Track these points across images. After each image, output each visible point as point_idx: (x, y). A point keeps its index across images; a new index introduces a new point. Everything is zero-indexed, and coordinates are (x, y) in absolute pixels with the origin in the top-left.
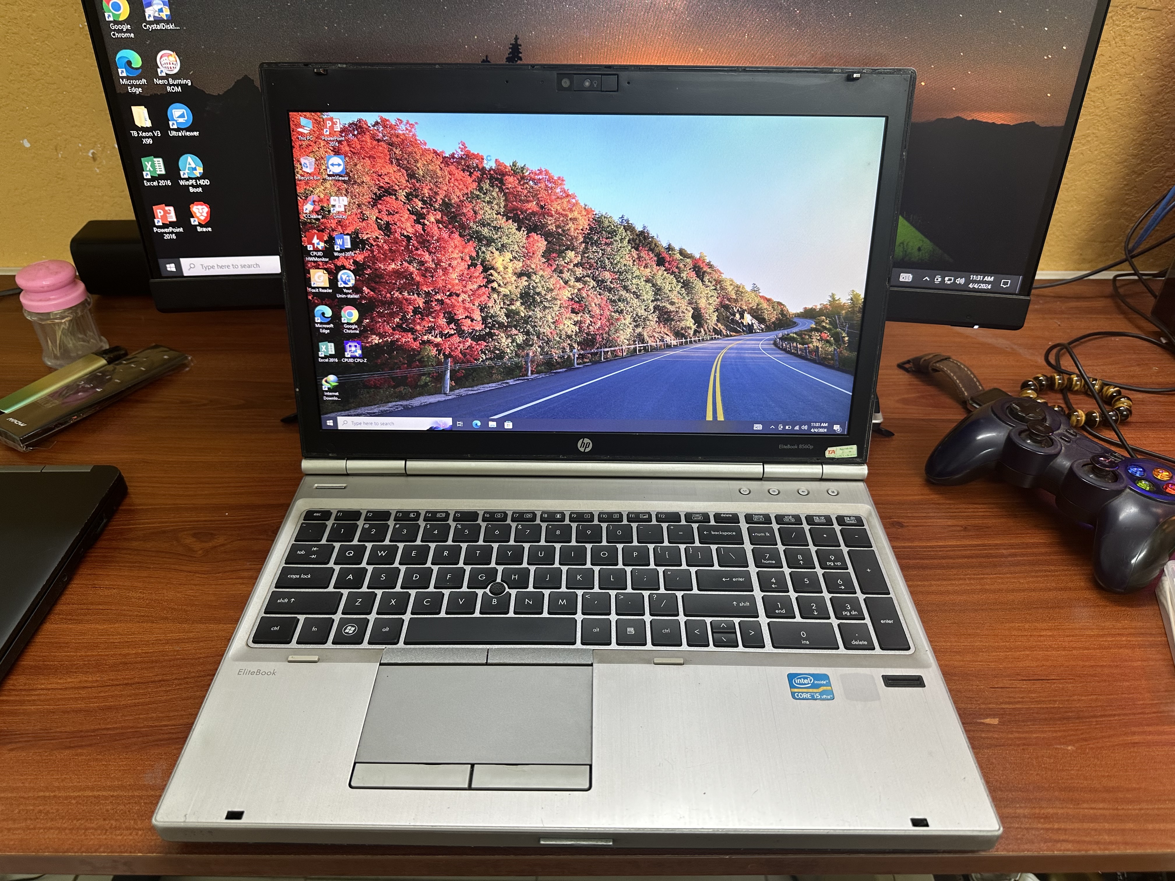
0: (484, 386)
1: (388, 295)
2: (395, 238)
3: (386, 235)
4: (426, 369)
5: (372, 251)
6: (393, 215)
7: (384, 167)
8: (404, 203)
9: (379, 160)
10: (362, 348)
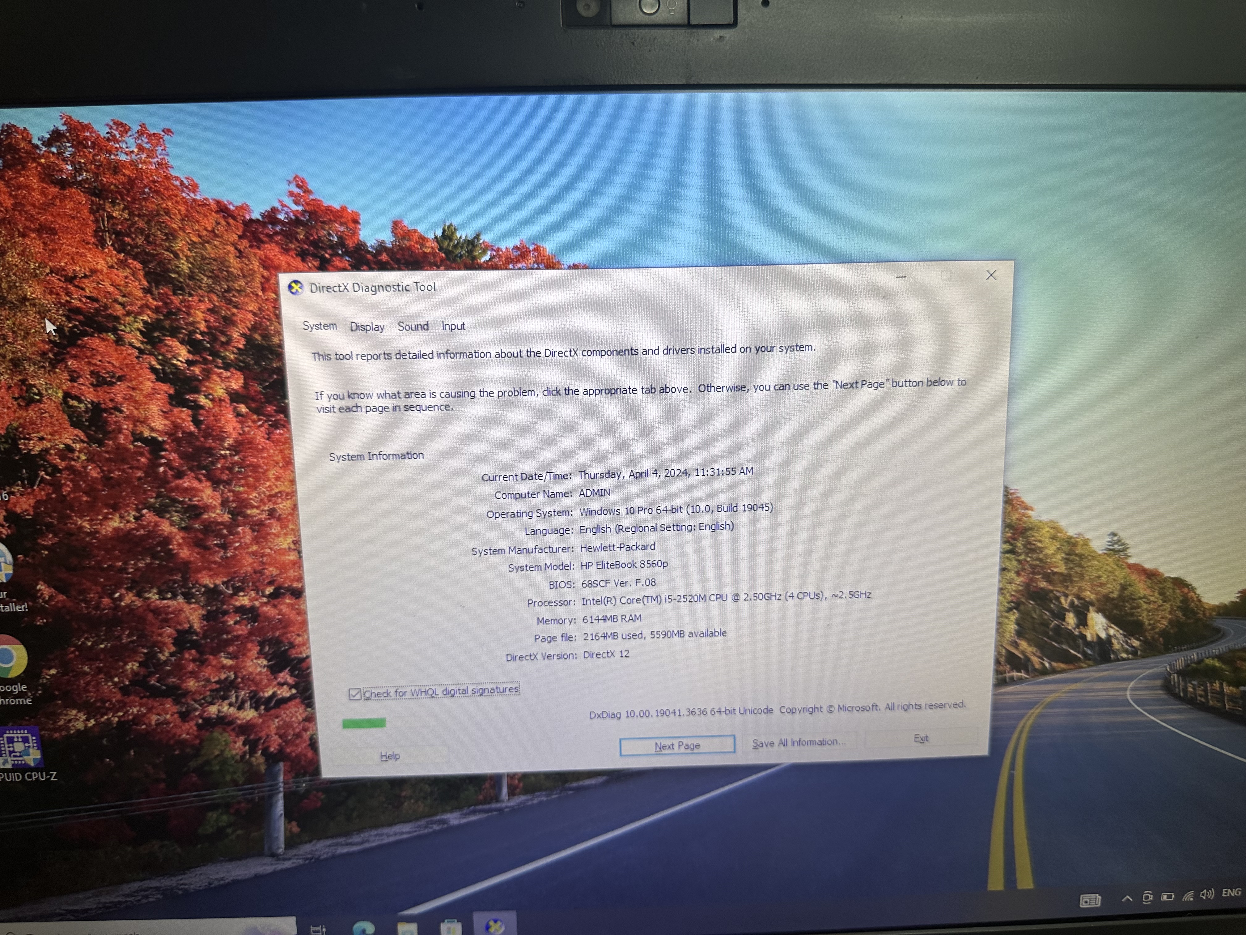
0: (380, 831)
1: (106, 601)
2: (119, 448)
3: (92, 439)
4: (218, 794)
5: (57, 486)
6: (111, 384)
7: (82, 255)
8: (141, 351)
9: (67, 238)
10: (43, 745)
